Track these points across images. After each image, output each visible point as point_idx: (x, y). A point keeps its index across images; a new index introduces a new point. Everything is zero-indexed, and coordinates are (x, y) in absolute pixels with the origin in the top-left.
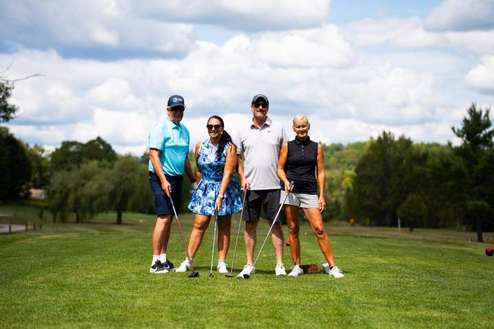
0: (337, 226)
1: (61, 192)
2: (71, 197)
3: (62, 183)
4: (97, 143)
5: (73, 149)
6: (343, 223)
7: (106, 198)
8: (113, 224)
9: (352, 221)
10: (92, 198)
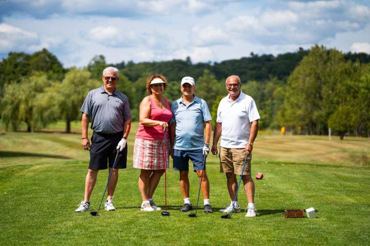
0: (270, 134)
1: (12, 103)
2: (22, 107)
3: (13, 95)
4: (43, 55)
5: (20, 60)
6: (275, 131)
7: (56, 109)
8: (62, 133)
9: (283, 129)
10: (42, 110)
